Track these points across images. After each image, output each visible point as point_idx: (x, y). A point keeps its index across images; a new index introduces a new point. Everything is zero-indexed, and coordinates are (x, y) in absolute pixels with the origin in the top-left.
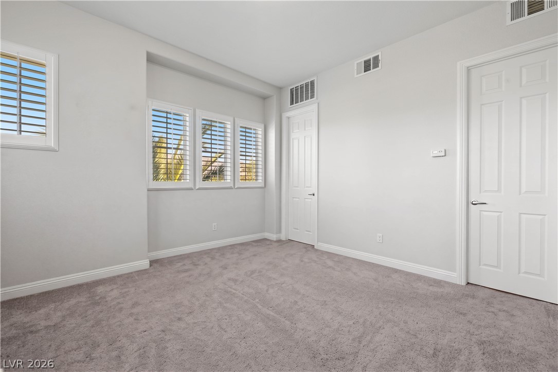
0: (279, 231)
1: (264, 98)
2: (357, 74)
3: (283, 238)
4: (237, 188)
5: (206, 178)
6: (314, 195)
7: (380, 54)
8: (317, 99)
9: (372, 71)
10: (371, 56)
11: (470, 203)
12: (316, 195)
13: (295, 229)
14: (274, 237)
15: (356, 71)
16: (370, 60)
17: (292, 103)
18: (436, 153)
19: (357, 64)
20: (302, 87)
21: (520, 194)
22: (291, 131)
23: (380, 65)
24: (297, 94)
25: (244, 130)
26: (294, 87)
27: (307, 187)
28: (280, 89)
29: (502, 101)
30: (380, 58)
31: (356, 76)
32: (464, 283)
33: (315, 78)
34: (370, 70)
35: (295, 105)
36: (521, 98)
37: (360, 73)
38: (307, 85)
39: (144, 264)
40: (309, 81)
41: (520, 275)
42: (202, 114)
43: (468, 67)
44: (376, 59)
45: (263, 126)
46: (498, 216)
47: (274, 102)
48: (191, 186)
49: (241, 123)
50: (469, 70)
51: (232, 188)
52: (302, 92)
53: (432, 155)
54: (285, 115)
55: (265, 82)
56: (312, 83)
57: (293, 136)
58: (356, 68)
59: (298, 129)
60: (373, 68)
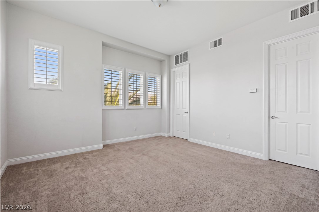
0: (169, 131)
1: (161, 61)
2: (210, 48)
3: (171, 136)
4: (146, 109)
5: (131, 104)
6: (187, 113)
7: (222, 37)
8: (189, 61)
9: (218, 46)
10: (217, 39)
11: (271, 118)
12: (188, 113)
13: (177, 130)
14: (166, 135)
15: (209, 47)
16: (217, 41)
17: (176, 64)
18: (252, 91)
19: (210, 43)
20: (181, 55)
21: (297, 113)
22: (175, 78)
23: (222, 43)
24: (178, 59)
25: (150, 78)
26: (177, 55)
27: (184, 109)
28: (169, 56)
29: (287, 63)
30: (222, 40)
31: (209, 49)
32: (267, 159)
33: (188, 51)
34: (217, 46)
35: (177, 65)
36: (297, 61)
37: (212, 48)
38: (184, 54)
39: (101, 146)
40: (185, 52)
41: (297, 155)
42: (129, 72)
43: (268, 45)
44: (220, 40)
45: (160, 76)
46: (285, 125)
47: (166, 63)
48: (123, 108)
49: (148, 75)
50: (269, 46)
51: (144, 109)
52: (181, 58)
53: (249, 92)
54: (172, 70)
55: (161, 53)
56: (186, 53)
57: (176, 81)
58: (209, 45)
59: (179, 77)
60: (219, 45)
